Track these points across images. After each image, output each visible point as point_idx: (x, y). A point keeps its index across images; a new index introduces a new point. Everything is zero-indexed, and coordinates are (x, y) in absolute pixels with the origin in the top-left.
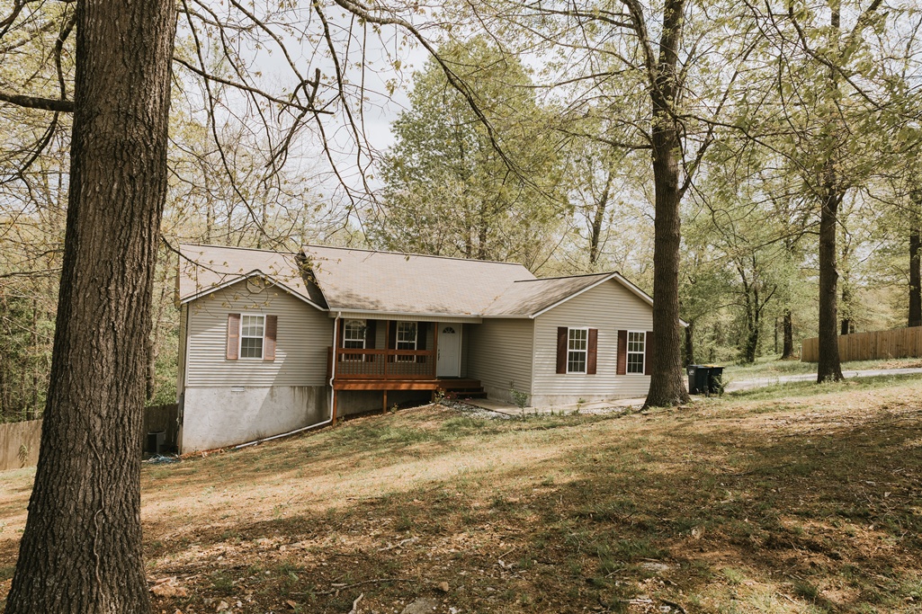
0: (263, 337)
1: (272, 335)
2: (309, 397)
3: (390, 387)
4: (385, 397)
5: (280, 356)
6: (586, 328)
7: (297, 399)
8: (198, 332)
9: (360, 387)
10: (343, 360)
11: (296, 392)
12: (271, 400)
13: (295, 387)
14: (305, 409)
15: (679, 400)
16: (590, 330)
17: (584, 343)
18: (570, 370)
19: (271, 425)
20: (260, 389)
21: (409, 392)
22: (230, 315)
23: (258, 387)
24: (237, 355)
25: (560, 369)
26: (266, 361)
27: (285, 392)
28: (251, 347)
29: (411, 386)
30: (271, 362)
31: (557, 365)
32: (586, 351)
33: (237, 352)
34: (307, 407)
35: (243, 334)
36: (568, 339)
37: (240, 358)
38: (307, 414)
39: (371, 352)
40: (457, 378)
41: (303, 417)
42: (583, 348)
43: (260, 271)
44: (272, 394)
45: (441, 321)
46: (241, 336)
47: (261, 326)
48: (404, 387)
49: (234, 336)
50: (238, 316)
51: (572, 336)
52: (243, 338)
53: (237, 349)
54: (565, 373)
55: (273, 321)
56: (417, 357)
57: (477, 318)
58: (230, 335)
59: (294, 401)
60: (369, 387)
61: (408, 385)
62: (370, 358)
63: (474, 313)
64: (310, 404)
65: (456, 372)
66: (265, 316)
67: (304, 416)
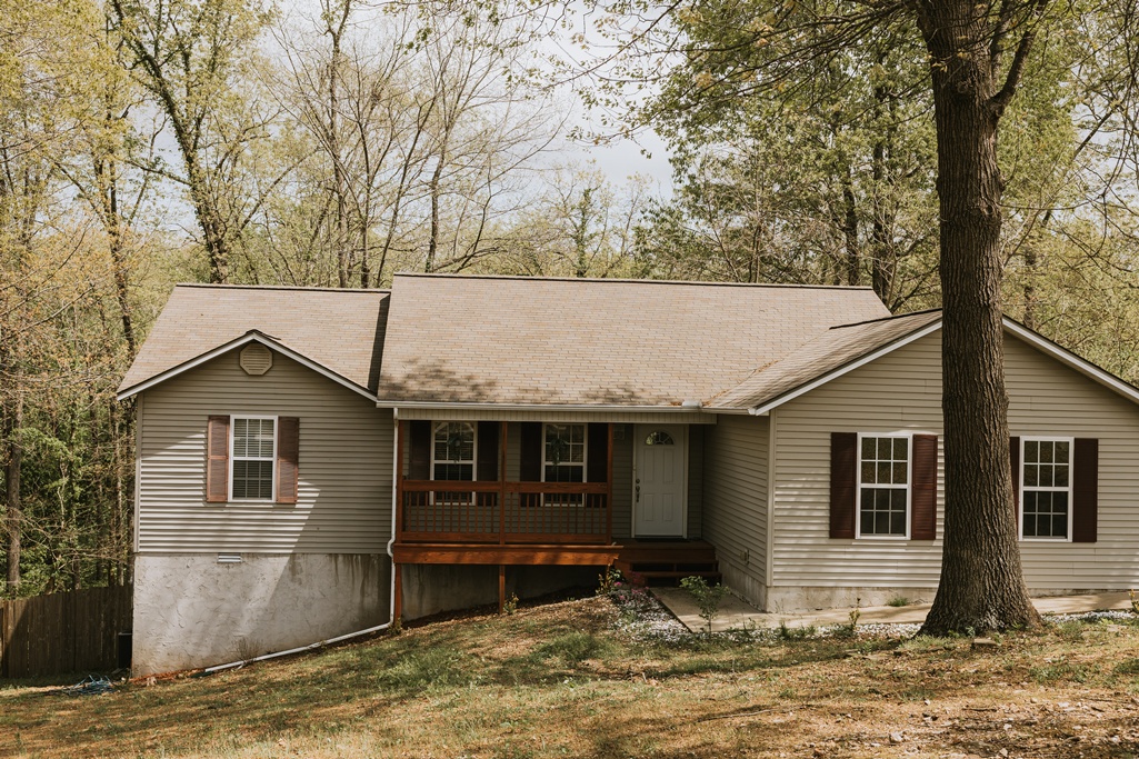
0: (274, 459)
1: (290, 453)
2: (366, 576)
3: (509, 558)
4: (502, 579)
5: (308, 494)
6: (907, 434)
7: (341, 578)
8: (154, 451)
9: (449, 558)
10: (432, 503)
11: (340, 565)
12: (292, 580)
13: (336, 555)
14: (357, 599)
15: (993, 621)
16: (916, 438)
17: (901, 469)
18: (863, 531)
19: (291, 628)
20: (271, 559)
21: (552, 570)
22: (211, 418)
23: (267, 555)
24: (226, 494)
25: (840, 528)
26: (280, 506)
27: (318, 564)
28: (252, 480)
29: (556, 557)
30: (290, 506)
31: (832, 518)
32: (908, 486)
33: (226, 488)
34: (363, 593)
35: (235, 454)
36: (859, 461)
37: (230, 499)
38: (362, 608)
39: (489, 487)
40: (678, 539)
41: (354, 614)
42: (901, 478)
43: (260, 334)
44: (293, 569)
45: (638, 421)
46: (232, 458)
47: (268, 438)
48: (540, 558)
49: (219, 457)
50: (225, 420)
51: (868, 453)
52: (236, 463)
53: (226, 482)
54: (852, 536)
55: (290, 427)
56: (589, 496)
57: (698, 412)
58: (211, 457)
59: (337, 582)
60: (467, 559)
61: (551, 554)
62: (487, 499)
63: (688, 403)
64: (369, 589)
65: (678, 526)
66: (275, 418)
67: (356, 612)
